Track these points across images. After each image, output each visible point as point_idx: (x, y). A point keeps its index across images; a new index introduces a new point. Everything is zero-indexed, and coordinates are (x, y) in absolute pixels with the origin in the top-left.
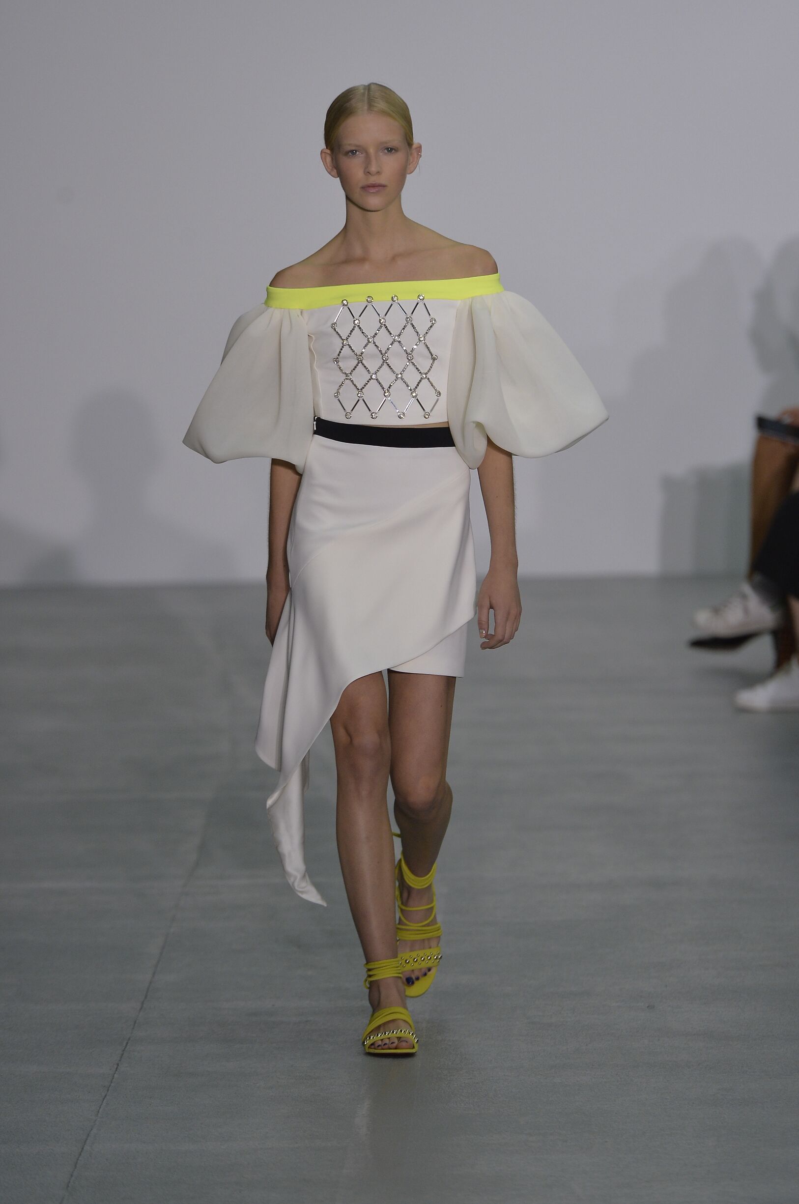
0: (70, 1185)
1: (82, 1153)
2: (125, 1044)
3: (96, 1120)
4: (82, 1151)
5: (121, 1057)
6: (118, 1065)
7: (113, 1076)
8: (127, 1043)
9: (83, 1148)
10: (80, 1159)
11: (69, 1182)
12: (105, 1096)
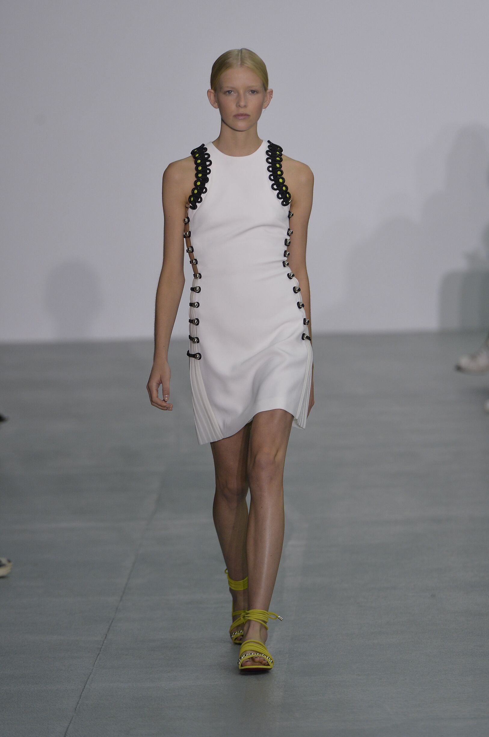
0: (77, 709)
1: (84, 690)
2: (110, 622)
3: (93, 669)
4: (84, 688)
5: (108, 631)
6: (106, 635)
7: (104, 642)
8: (112, 622)
9: (85, 686)
10: (83, 693)
11: (77, 707)
12: (99, 654)
